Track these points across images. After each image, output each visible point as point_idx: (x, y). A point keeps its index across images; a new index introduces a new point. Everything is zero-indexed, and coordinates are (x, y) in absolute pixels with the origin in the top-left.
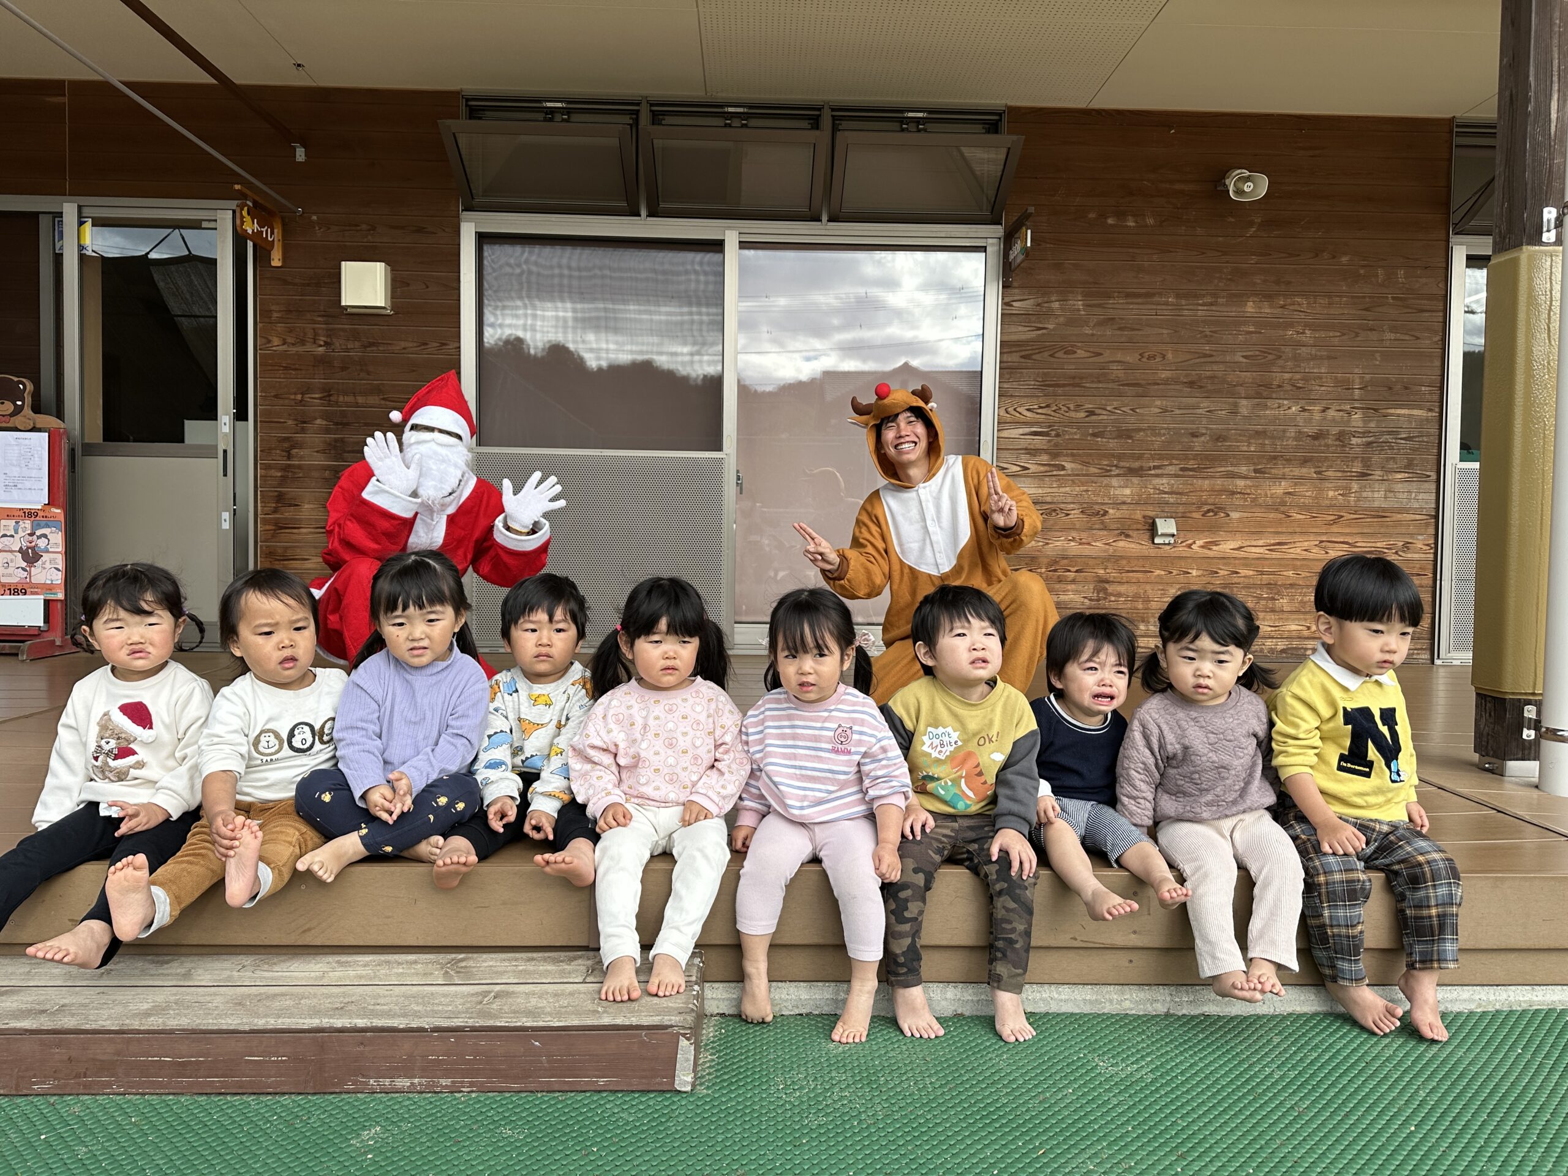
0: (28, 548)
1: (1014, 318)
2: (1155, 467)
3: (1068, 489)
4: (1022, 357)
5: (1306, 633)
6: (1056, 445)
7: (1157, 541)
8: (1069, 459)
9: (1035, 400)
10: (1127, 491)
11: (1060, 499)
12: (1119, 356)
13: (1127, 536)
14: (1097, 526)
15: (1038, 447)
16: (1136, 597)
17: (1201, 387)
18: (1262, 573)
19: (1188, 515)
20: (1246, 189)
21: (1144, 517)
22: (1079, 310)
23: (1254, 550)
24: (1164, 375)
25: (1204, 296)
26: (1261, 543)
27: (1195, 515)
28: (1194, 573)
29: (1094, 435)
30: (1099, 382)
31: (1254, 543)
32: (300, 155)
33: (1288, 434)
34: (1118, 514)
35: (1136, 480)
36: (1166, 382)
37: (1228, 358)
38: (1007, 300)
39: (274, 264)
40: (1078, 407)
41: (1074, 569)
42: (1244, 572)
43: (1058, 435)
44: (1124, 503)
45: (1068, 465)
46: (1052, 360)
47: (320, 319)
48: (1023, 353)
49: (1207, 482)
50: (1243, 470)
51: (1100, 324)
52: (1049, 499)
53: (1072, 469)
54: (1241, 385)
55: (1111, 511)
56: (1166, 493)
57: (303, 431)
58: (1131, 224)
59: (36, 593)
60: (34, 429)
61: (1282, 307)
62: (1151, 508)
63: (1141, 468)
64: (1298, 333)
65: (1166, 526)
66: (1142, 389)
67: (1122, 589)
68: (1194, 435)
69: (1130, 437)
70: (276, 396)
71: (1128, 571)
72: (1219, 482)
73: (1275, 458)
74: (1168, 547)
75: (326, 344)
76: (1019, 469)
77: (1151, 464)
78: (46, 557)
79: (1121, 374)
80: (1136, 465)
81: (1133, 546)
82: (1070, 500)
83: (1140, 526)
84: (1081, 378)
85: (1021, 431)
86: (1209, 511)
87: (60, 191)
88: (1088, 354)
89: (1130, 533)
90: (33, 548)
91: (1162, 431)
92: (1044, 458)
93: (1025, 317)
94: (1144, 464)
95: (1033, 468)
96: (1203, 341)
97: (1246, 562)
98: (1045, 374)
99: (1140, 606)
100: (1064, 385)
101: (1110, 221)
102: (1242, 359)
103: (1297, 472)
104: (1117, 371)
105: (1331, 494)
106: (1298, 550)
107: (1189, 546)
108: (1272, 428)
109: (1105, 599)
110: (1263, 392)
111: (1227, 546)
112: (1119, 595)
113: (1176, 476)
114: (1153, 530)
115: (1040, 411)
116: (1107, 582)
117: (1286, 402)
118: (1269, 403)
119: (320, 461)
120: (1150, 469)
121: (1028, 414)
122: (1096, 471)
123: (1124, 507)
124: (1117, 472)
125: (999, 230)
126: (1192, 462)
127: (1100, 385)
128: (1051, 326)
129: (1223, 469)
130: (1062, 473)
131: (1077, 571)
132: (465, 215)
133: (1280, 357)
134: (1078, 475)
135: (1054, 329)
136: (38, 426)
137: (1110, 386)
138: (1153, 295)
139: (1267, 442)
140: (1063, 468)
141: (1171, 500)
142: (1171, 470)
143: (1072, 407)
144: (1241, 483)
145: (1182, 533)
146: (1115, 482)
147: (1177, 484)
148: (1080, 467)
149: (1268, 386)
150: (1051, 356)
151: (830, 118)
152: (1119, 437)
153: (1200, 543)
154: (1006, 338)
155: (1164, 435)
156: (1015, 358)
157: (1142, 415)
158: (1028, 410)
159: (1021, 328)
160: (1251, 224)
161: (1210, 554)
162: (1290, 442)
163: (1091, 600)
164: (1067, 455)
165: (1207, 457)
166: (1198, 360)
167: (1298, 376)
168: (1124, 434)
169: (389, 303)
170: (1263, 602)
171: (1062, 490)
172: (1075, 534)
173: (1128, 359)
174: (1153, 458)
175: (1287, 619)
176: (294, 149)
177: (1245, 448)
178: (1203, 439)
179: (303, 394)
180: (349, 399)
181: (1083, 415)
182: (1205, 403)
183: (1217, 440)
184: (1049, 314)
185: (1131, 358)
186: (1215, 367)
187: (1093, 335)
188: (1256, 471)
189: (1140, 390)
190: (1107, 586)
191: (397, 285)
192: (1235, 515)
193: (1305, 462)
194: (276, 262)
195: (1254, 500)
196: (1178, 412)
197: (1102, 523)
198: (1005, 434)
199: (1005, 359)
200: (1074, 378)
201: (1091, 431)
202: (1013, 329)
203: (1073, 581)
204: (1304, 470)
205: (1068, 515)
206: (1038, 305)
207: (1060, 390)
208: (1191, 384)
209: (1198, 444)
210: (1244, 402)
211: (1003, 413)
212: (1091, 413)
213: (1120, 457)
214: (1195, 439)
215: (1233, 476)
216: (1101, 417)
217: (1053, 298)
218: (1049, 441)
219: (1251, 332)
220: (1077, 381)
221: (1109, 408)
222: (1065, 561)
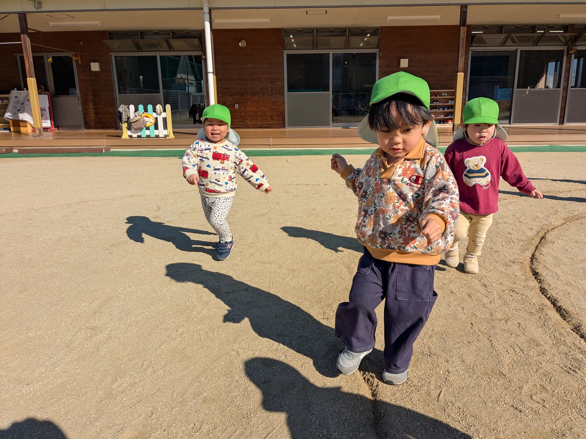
7: (235, 108)
8: (219, 93)
10: (230, 99)
12: (226, 74)
18: (255, 113)
19: (241, 103)
20: (242, 45)
29: (224, 89)
31: (253, 108)
32: (82, 43)
33: (257, 88)
35: (231, 97)
36: (235, 79)
42: (251, 113)
44: (230, 101)
45: (219, 95)
47: (88, 73)
49: (244, 97)
50: (250, 95)
54: (248, 79)
55: (228, 103)
56: (237, 99)
57: (88, 92)
61: (255, 65)
62: (234, 102)
64: (258, 69)
65: (237, 105)
68: (241, 89)
69: (230, 89)
72: (246, 97)
73: (255, 92)
75: (90, 77)
80: (231, 94)
83: (232, 105)
86: (244, 102)
87: (43, 52)
88: (221, 74)
91: (235, 88)
97: (251, 111)
103: (259, 95)
104: (226, 77)
105: (266, 99)
106: (260, 109)
107: (241, 109)
108: (254, 87)
110: (252, 80)
111: (248, 109)
117: (257, 82)
118: (254, 82)
119: (91, 97)
120: (234, 95)
122: (225, 95)
124: (228, 95)
126: (241, 94)
127: (224, 80)
129: (246, 95)
132: (110, 53)
133: (255, 74)
134: (221, 96)
136: (46, 94)
139: (254, 90)
142: (238, 95)
144: (250, 97)
145: (240, 106)
146: (228, 97)
147: (239, 97)
152: (228, 89)
153: (243, 108)
157: (231, 85)
161: (245, 110)
165: (243, 93)
167: (258, 77)
169: (100, 70)
170: (255, 118)
173: (228, 75)
174: (234, 93)
176: (80, 42)
177: (250, 91)
180: (95, 86)
181: (221, 85)
182: (243, 83)
183: (245, 89)
186: (243, 76)
188: (252, 95)
189: (231, 80)
191: (101, 66)
192: (249, 103)
193: (261, 93)
194: (80, 63)
195: (252, 100)
196: (238, 84)
204: (261, 95)
208: (240, 80)
210: (249, 82)
212: (223, 85)
215: (248, 96)
219: (249, 69)
221: (226, 84)
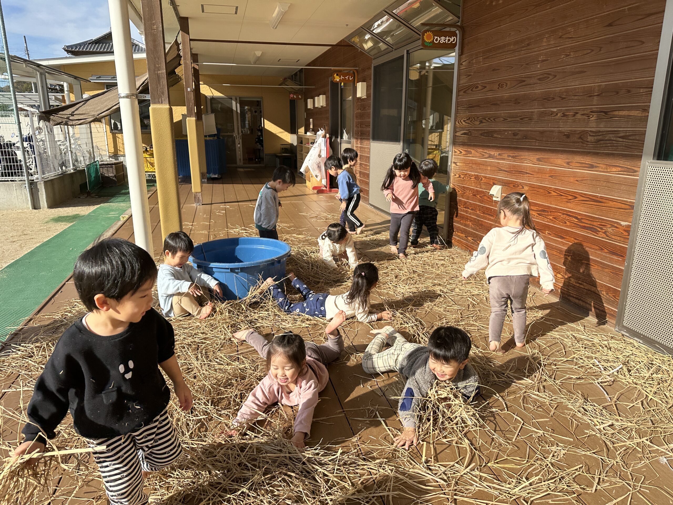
6: (470, 140)
7: (494, 198)
8: (474, 148)
9: (466, 115)
11: (469, 170)
12: (492, 87)
14: (478, 186)
15: (465, 141)
17: (519, 103)
21: (493, 183)
22: (480, 62)
27: (510, 185)
29: (481, 135)
34: (485, 181)
36: (506, 101)
37: (532, 82)
40: (477, 119)
41: (470, 208)
50: (532, 158)
51: (487, 69)
53: (474, 154)
56: (501, 170)
68: (515, 134)
69: (492, 136)
71: (486, 214)
75: (361, 109)
76: (459, 152)
79: (491, 98)
80: (493, 153)
82: (472, 171)
84: (480, 102)
85: (461, 132)
88: (482, 88)
91: (503, 132)
92: (466, 147)
95: (463, 152)
96: (522, 71)
98: (469, 101)
100: (474, 107)
102: (538, 81)
103: (556, 161)
109: (478, 226)
110: (546, 102)
115: (467, 121)
117: (555, 110)
118: (548, 111)
121: (464, 123)
124: (486, 156)
127: (485, 105)
128: (472, 74)
130: (471, 155)
131: (471, 210)
133: (556, 76)
137: (488, 105)
140: (471, 153)
141: (503, 175)
147: (507, 165)
149: (548, 99)
150: (471, 91)
152: (489, 136)
156: (462, 93)
157: (497, 122)
158: (464, 121)
159: (464, 77)
162: (555, 139)
164: (472, 146)
165: (518, 149)
169: (365, 94)
171: (470, 165)
177: (534, 144)
178: (518, 137)
181: (478, 123)
182: (520, 114)
183: (523, 138)
185: (495, 87)
186: (526, 89)
187: (484, 76)
188: (538, 160)
189: (498, 107)
192: (526, 188)
196: (509, 120)
197: (480, 185)
198: (457, 134)
199: (458, 95)
200: (477, 102)
201: (480, 132)
202: (462, 77)
205: (471, 178)
206: (469, 63)
207: (472, 110)
208: (515, 101)
209: (516, 140)
210: (536, 111)
211: (457, 123)
212: (481, 122)
213: (488, 148)
217: (474, 58)
218: (468, 138)
221: (487, 119)
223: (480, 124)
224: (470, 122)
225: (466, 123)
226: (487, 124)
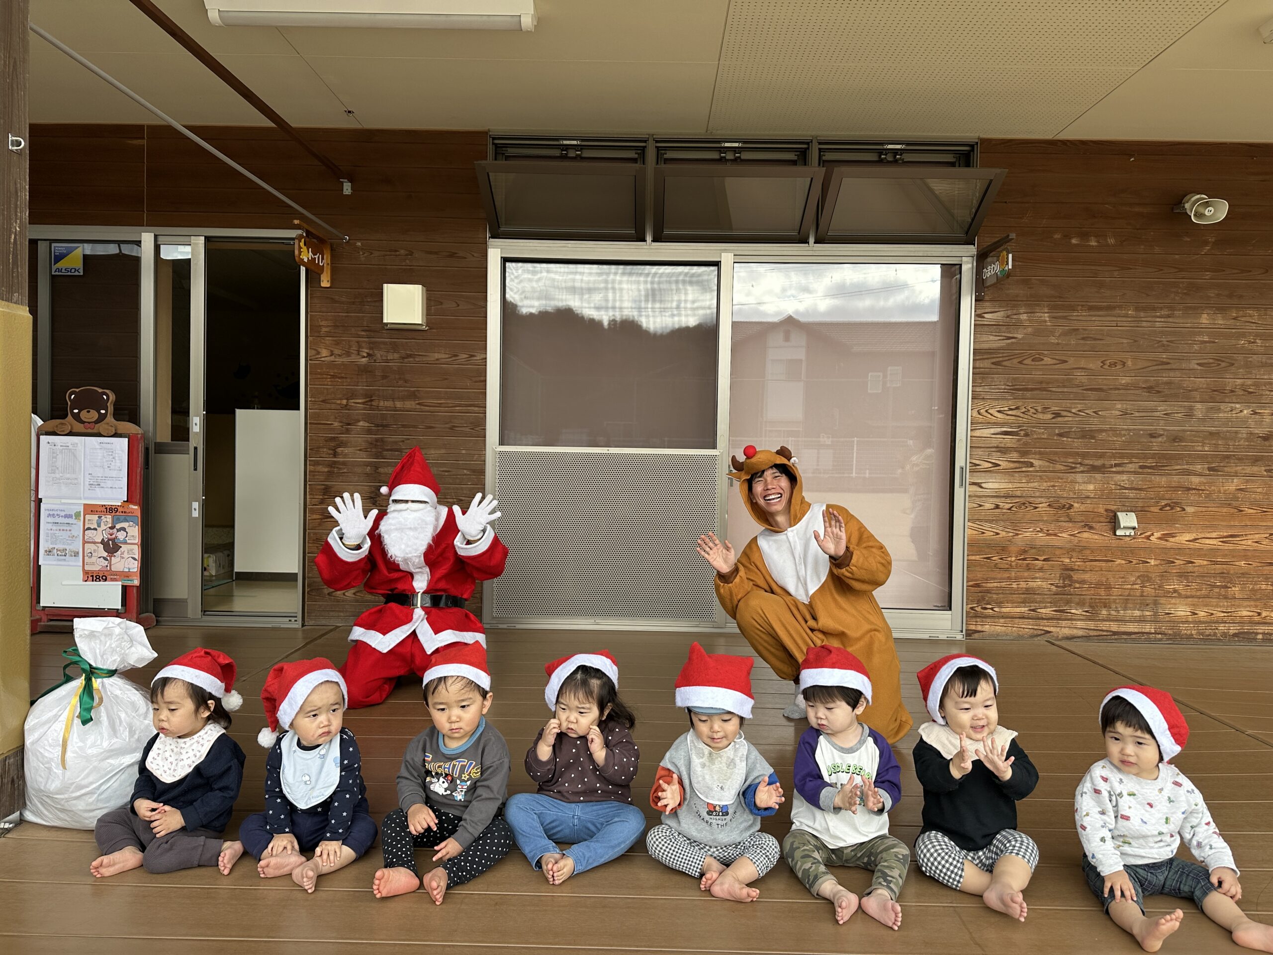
0: (109, 540)
1: (986, 329)
2: (1116, 465)
3: (1036, 484)
4: (993, 363)
5: (1257, 619)
6: (1025, 444)
7: (1119, 533)
8: (1037, 457)
9: (1005, 402)
10: (1091, 487)
11: (1029, 494)
12: (1083, 363)
13: (1091, 528)
14: (1062, 519)
15: (1009, 445)
16: (1099, 585)
17: (1159, 392)
18: (1216, 563)
19: (1147, 509)
20: (1207, 213)
21: (1106, 510)
22: (1045, 321)
23: (1208, 541)
24: (1124, 380)
25: (1161, 309)
26: (1214, 535)
27: (1152, 509)
28: (1153, 562)
29: (1060, 435)
30: (1064, 387)
31: (1208, 535)
32: (347, 189)
33: (1240, 435)
34: (1083, 508)
35: (1098, 476)
36: (1126, 387)
37: (1184, 366)
38: (979, 312)
39: (323, 285)
40: (1045, 409)
41: (1042, 558)
42: (1198, 562)
43: (1026, 435)
44: (1088, 497)
45: (1036, 463)
46: (1022, 366)
47: (363, 333)
48: (994, 360)
49: (1164, 479)
50: (1198, 468)
51: (1065, 334)
52: (1018, 493)
53: (1040, 466)
54: (1196, 390)
55: (1076, 505)
56: (1126, 489)
57: (348, 431)
58: (1093, 243)
59: (115, 580)
60: (116, 435)
61: (1235, 319)
62: (1113, 503)
63: (1104, 466)
64: (1250, 342)
65: (1128, 520)
66: (1102, 393)
67: (1086, 576)
68: (1152, 436)
69: (1093, 437)
70: (323, 401)
71: (1092, 561)
72: (1176, 478)
73: (1228, 457)
74: (1128, 539)
75: (369, 355)
76: (990, 465)
77: (1113, 462)
78: (124, 548)
79: (1084, 379)
80: (1098, 463)
81: (1096, 537)
82: (1037, 494)
83: (1102, 519)
84: (1048, 383)
85: (992, 431)
86: (1166, 505)
87: (138, 223)
88: (1054, 361)
89: (1094, 525)
90: (113, 540)
91: (1123, 432)
92: (1014, 456)
93: (996, 326)
94: (1106, 463)
95: (1004, 464)
96: (1160, 350)
97: (1199, 553)
98: (1014, 379)
99: (1103, 593)
100: (1032, 390)
101: (1074, 241)
102: (1196, 367)
103: (1248, 470)
104: (1081, 377)
106: (1250, 542)
107: (1148, 538)
108: (1225, 429)
109: (1070, 585)
110: (1217, 395)
111: (1184, 538)
112: (1083, 582)
113: (1135, 473)
114: (1114, 523)
115: (1010, 412)
116: (1072, 570)
117: (1238, 406)
118: (1223, 406)
119: (363, 458)
120: (1111, 466)
121: (999, 415)
122: (1062, 468)
123: (1089, 501)
124: (1082, 469)
125: (972, 250)
126: (1150, 461)
127: (1065, 390)
128: (1020, 336)
129: (1179, 467)
130: (1031, 469)
131: (1044, 560)
132: (492, 242)
133: (1233, 364)
134: (1045, 471)
135: (1023, 338)
136: (119, 432)
137: (1074, 390)
138: (1114, 308)
139: (1220, 442)
140: (1032, 465)
141: (1131, 495)
142: (1131, 467)
143: (1040, 410)
144: (1195, 480)
145: (1142, 525)
146: (1079, 477)
147: (1137, 480)
148: (1047, 464)
149: (1221, 391)
150: (1020, 362)
151: (817, 151)
152: (1083, 437)
153: (1157, 535)
154: (978, 347)
155: (1125, 435)
156: (987, 364)
157: (1104, 417)
158: (999, 411)
159: (992, 338)
160: (1206, 243)
161: (1169, 545)
162: (1242, 442)
163: (1057, 587)
164: (1035, 453)
165: (1164, 456)
166: (1156, 367)
167: (1249, 382)
168: (1087, 435)
169: (425, 321)
170: (1217, 590)
171: (1031, 485)
172: (1041, 525)
173: (1091, 366)
174: (1114, 456)
175: (1239, 606)
176: (342, 183)
177: (1200, 448)
178: (1160, 439)
179: (348, 399)
180: (389, 404)
181: (1050, 416)
182: (1163, 407)
183: (1174, 440)
184: (1018, 325)
185: (1095, 365)
186: (1172, 374)
187: (1058, 344)
188: (1210, 469)
189: (1103, 394)
190: (1072, 573)
191: (431, 304)
192: (1190, 510)
193: (1256, 461)
194: (325, 283)
195: (1207, 496)
196: (1137, 414)
197: (1068, 516)
198: (977, 433)
199: (977, 366)
200: (1041, 383)
201: (1057, 431)
202: (985, 338)
203: (1041, 569)
204: (1255, 469)
205: (1036, 508)
206: (1008, 317)
207: (1029, 394)
208: (1149, 389)
209: (1156, 444)
210: (1198, 406)
211: (975, 414)
212: (1057, 415)
213: (1084, 455)
214: (1153, 440)
215: (1189, 473)
216: (1066, 419)
217: (1022, 311)
218: (1019, 440)
219: (1206, 342)
220: (1044, 385)
221: (1073, 411)
222: (1033, 551)
223: (1053, 418)
224: (1022, 415)
225: (1008, 415)
226: (1077, 419)
